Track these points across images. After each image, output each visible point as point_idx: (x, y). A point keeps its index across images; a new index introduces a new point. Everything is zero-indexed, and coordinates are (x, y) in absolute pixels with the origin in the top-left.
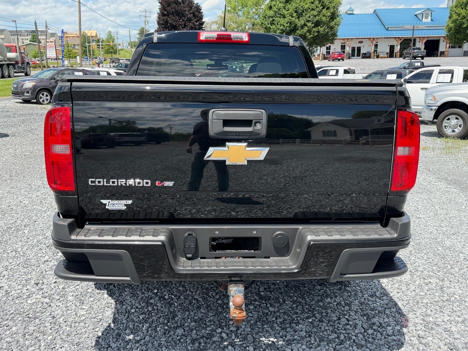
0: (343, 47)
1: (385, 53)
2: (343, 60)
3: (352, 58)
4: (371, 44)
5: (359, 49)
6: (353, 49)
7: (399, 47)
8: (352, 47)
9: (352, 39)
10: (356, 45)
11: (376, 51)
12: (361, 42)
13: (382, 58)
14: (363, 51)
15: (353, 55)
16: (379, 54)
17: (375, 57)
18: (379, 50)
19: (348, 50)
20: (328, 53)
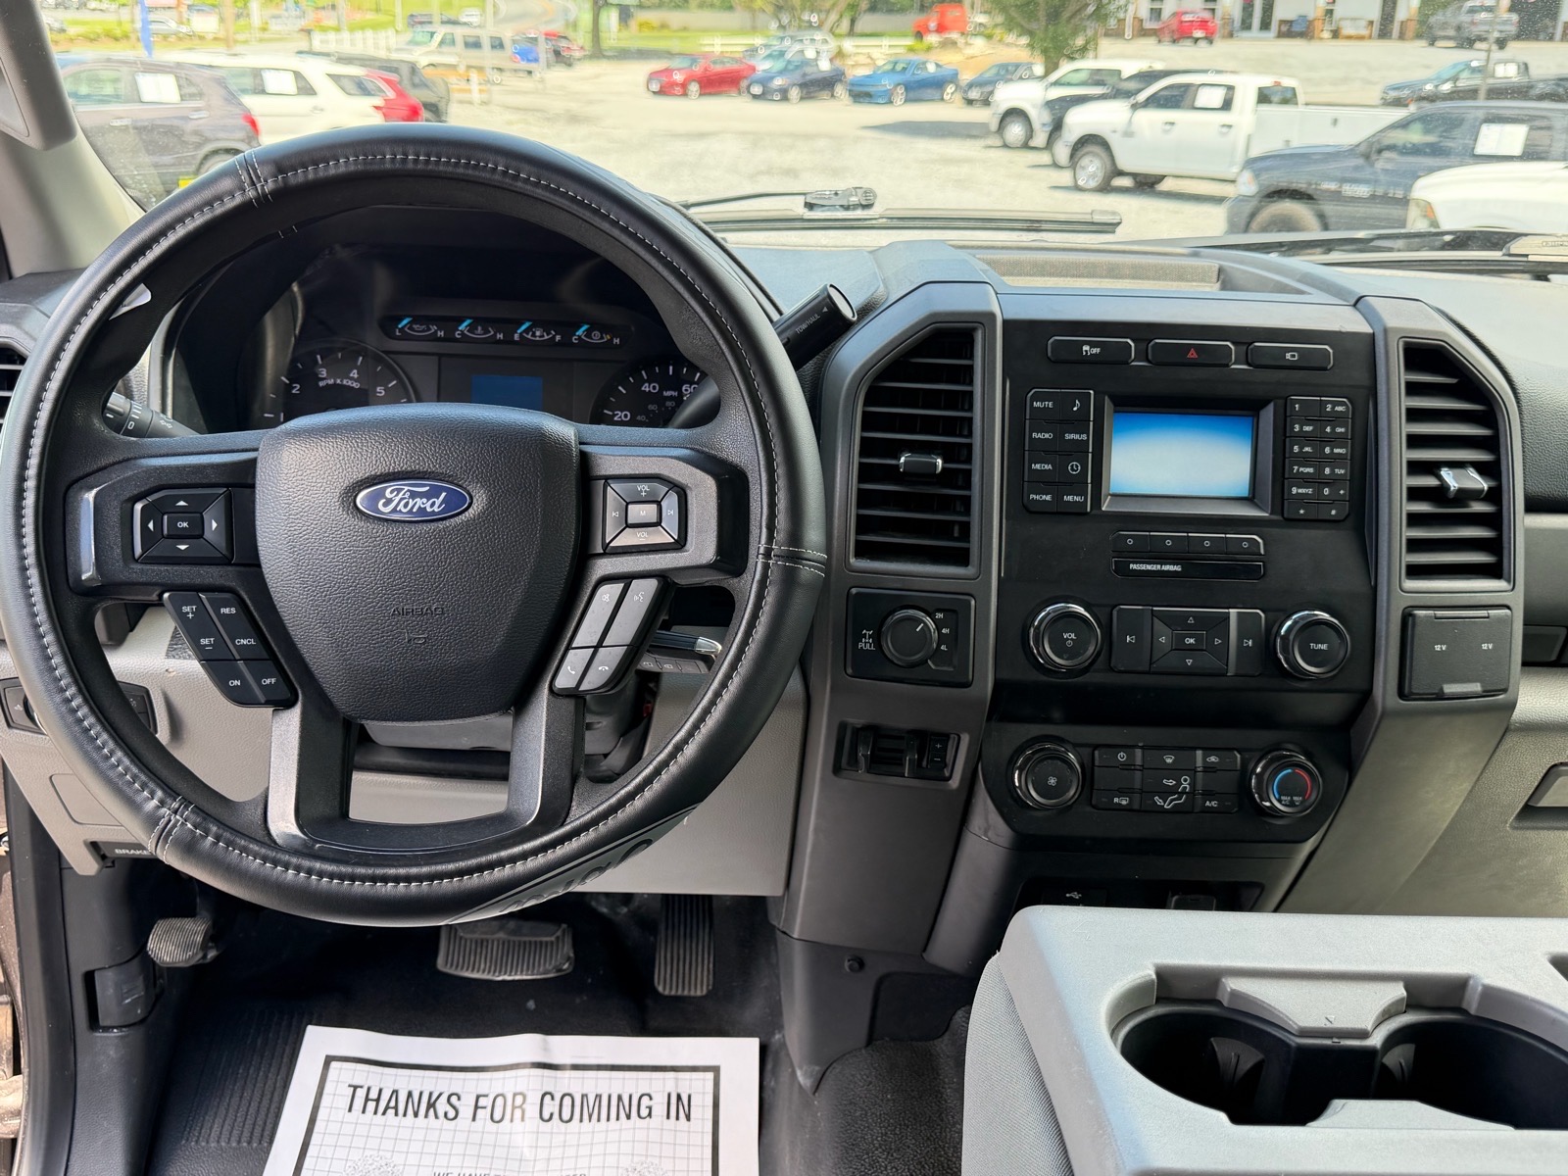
1: (1364, 23)
2: (1211, 42)
3: (1245, 34)
11: (1330, 12)
13: (1349, 38)
14: (1282, 12)
15: (1246, 25)
16: (1343, 24)
17: (1326, 35)
18: (1340, 9)
19: (1229, 4)
20: (1156, 12)
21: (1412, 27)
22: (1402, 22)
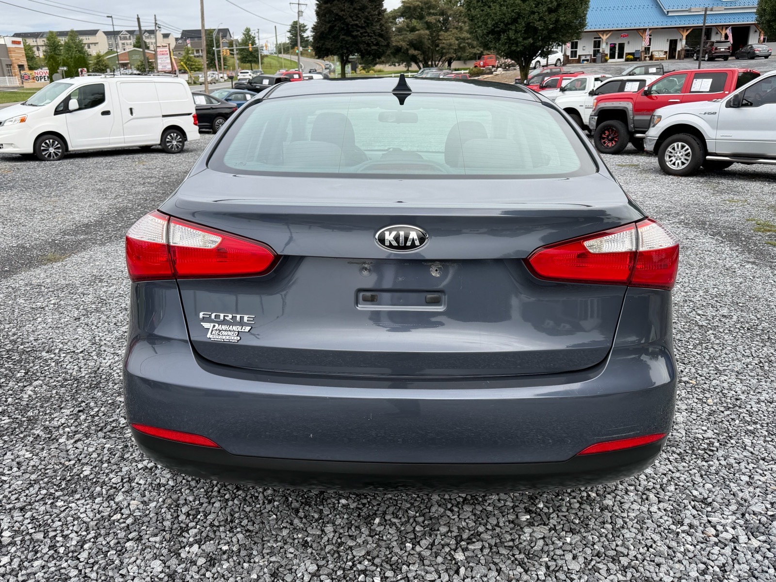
0: (597, 44)
1: (663, 53)
2: (596, 63)
3: (610, 61)
5: (622, 46)
6: (613, 49)
7: (684, 42)
8: (611, 44)
10: (618, 41)
11: (647, 49)
13: (657, 59)
14: (627, 50)
15: (612, 56)
17: (648, 59)
18: (652, 48)
19: (605, 48)
20: (574, 54)
21: (683, 53)
22: (679, 51)
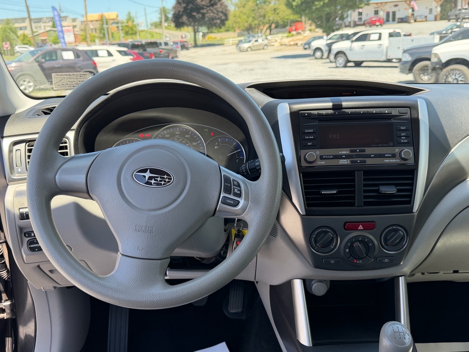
0: (376, 12)
1: (424, 17)
3: (388, 23)
4: (408, 7)
5: (394, 13)
6: (388, 14)
7: (439, 9)
8: (387, 12)
9: (386, 3)
10: (391, 10)
11: (413, 15)
12: (396, 6)
13: (420, 21)
14: (398, 16)
15: (388, 20)
16: (417, 17)
17: (412, 21)
18: (416, 13)
19: (382, 14)
20: (360, 19)
21: (439, 17)
